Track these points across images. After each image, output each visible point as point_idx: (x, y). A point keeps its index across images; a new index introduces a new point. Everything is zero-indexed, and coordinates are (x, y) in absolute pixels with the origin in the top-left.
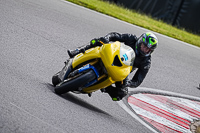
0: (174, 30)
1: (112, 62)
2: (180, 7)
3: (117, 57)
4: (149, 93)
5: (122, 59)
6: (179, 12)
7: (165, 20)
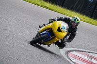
0: (91, 20)
1: (57, 29)
2: (95, 9)
3: (59, 28)
4: (79, 51)
5: (62, 29)
6: (94, 11)
7: (87, 15)
